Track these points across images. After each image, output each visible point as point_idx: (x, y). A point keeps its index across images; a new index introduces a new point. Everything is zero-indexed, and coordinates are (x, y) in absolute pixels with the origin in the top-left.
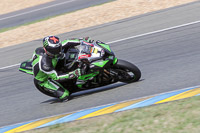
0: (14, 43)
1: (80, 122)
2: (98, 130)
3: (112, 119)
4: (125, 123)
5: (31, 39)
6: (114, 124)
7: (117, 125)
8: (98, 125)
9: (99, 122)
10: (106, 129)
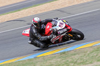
0: (43, 12)
1: (76, 51)
2: (85, 55)
3: (91, 49)
4: (98, 51)
5: (51, 10)
6: (93, 52)
7: (94, 52)
8: (85, 52)
9: (85, 51)
10: (88, 54)
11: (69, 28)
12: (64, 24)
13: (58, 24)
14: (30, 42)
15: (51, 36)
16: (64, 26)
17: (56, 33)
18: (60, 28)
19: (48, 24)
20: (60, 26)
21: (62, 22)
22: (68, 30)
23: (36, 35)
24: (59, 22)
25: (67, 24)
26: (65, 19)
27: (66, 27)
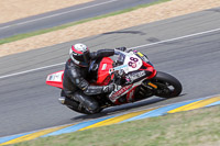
11: (150, 69)
12: (140, 61)
13: (127, 60)
14: (63, 99)
15: (110, 86)
16: (139, 64)
17: (122, 80)
18: (131, 69)
19: (104, 60)
20: (130, 65)
21: (135, 56)
22: (148, 74)
23: (78, 81)
24: (128, 57)
25: (146, 60)
26: (140, 50)
27: (144, 67)
